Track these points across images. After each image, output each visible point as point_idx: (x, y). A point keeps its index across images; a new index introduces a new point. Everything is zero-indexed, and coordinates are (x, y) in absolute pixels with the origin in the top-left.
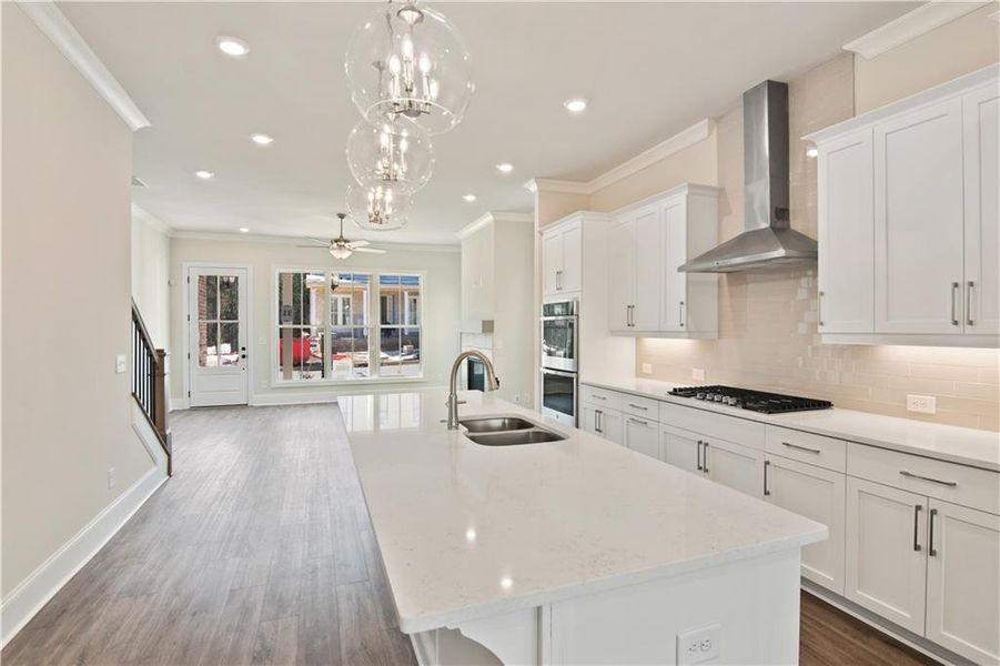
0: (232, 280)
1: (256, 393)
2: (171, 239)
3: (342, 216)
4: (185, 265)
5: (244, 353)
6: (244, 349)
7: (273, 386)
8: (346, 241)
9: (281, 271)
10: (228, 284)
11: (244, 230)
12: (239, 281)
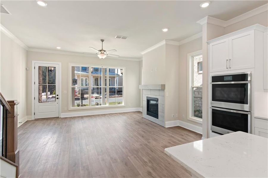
0: (53, 69)
1: (62, 113)
2: (27, 51)
3: (102, 41)
4: (33, 62)
5: (58, 97)
6: (57, 95)
7: (69, 110)
8: (104, 51)
9: (73, 65)
10: (51, 71)
11: (59, 48)
12: (56, 69)
